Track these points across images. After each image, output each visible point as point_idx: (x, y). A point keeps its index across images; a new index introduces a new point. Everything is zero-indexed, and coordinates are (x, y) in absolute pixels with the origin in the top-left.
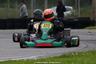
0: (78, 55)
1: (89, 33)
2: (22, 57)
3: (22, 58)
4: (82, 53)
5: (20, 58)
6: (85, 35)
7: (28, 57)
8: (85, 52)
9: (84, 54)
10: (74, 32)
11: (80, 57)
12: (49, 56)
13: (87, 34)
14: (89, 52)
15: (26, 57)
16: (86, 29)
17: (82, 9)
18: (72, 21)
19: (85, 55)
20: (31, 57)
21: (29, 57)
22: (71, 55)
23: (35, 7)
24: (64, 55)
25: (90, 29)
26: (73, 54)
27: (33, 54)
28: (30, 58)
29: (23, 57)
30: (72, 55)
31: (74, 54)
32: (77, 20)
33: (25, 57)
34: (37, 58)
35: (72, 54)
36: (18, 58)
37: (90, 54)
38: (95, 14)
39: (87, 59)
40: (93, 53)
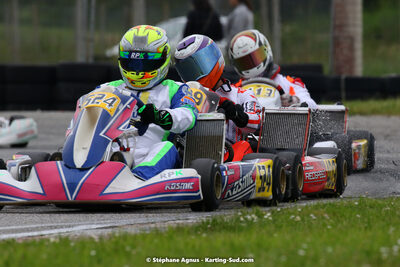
0: (274, 221)
2: (39, 225)
3: (37, 229)
4: (291, 214)
5: (28, 230)
7: (62, 227)
8: (302, 208)
9: (298, 218)
11: (279, 228)
12: (153, 226)
15: (56, 228)
17: (288, 29)
19: (303, 220)
20: (74, 229)
21: (70, 227)
22: (242, 219)
23: (93, 17)
24: (214, 221)
26: (253, 216)
28: (70, 230)
29: (43, 228)
30: (246, 219)
31: (256, 218)
33: (51, 228)
34: (100, 232)
35: (249, 217)
36: (23, 231)
37: (323, 218)
38: (345, 52)
39: (308, 239)
40: (334, 214)
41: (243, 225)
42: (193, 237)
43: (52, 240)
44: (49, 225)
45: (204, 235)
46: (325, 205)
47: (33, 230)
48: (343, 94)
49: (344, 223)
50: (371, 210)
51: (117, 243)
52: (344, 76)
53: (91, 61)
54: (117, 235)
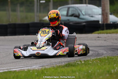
0: (85, 63)
1: (98, 38)
3: (23, 67)
4: (89, 61)
5: (20, 68)
6: (93, 40)
8: (92, 60)
9: (91, 62)
10: (81, 38)
11: (86, 65)
12: (52, 66)
13: (96, 39)
14: (96, 59)
15: (28, 67)
16: (95, 34)
18: (79, 25)
19: (92, 63)
22: (76, 63)
23: (38, 10)
24: (69, 64)
25: (99, 33)
27: (35, 63)
28: (31, 67)
31: (80, 63)
32: (84, 24)
33: (26, 67)
34: (39, 67)
35: (78, 62)
36: (19, 68)
37: (98, 62)
38: (105, 17)
39: (93, 68)
40: (101, 61)
41: (76, 64)
42: (63, 68)
43: (26, 70)
44: (26, 66)
45: (66, 68)
46: (98, 59)
47: (22, 68)
48: (105, 28)
49: (103, 63)
50: (110, 60)
51: (42, 71)
52: (105, 23)
53: (38, 21)
54: (43, 68)
